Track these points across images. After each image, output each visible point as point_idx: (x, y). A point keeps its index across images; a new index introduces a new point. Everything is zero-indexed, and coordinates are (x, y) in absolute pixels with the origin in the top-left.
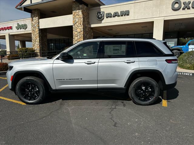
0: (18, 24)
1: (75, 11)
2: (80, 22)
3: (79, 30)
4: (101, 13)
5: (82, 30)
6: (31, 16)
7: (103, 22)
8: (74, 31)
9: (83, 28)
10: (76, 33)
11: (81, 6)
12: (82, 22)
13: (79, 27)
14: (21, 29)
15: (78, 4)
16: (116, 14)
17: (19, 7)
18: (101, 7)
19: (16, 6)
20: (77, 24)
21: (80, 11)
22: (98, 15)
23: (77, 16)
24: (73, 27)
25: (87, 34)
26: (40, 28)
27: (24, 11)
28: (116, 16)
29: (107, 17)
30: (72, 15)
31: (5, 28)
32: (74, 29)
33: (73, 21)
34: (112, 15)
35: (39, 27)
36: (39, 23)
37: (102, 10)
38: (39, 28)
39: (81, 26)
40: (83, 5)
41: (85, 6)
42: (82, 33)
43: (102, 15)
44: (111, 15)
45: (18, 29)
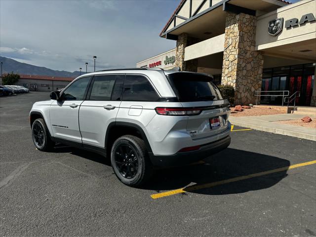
0: (167, 57)
1: (229, 27)
2: (234, 45)
3: (231, 58)
4: (277, 22)
5: (237, 57)
6: (177, 44)
7: (280, 37)
8: (224, 61)
9: (238, 54)
10: (227, 63)
11: (238, 17)
12: (237, 43)
13: (233, 53)
14: (169, 63)
15: (234, 15)
16: (306, 18)
17: (163, 34)
18: (279, 10)
19: (160, 34)
20: (230, 48)
21: (236, 25)
22: (271, 26)
23: (231, 35)
24: (225, 53)
25: (248, 63)
26: (185, 60)
27: (167, 38)
28: (306, 22)
29: (289, 28)
30: (225, 34)
31: (154, 64)
32: (225, 57)
33: (225, 44)
34: (299, 21)
35: (183, 58)
36: (184, 53)
37: (279, 16)
38: (183, 61)
39: (235, 50)
40: (242, 14)
41: (247, 15)
42: (236, 62)
43: (277, 25)
44: (297, 22)
45: (166, 64)
